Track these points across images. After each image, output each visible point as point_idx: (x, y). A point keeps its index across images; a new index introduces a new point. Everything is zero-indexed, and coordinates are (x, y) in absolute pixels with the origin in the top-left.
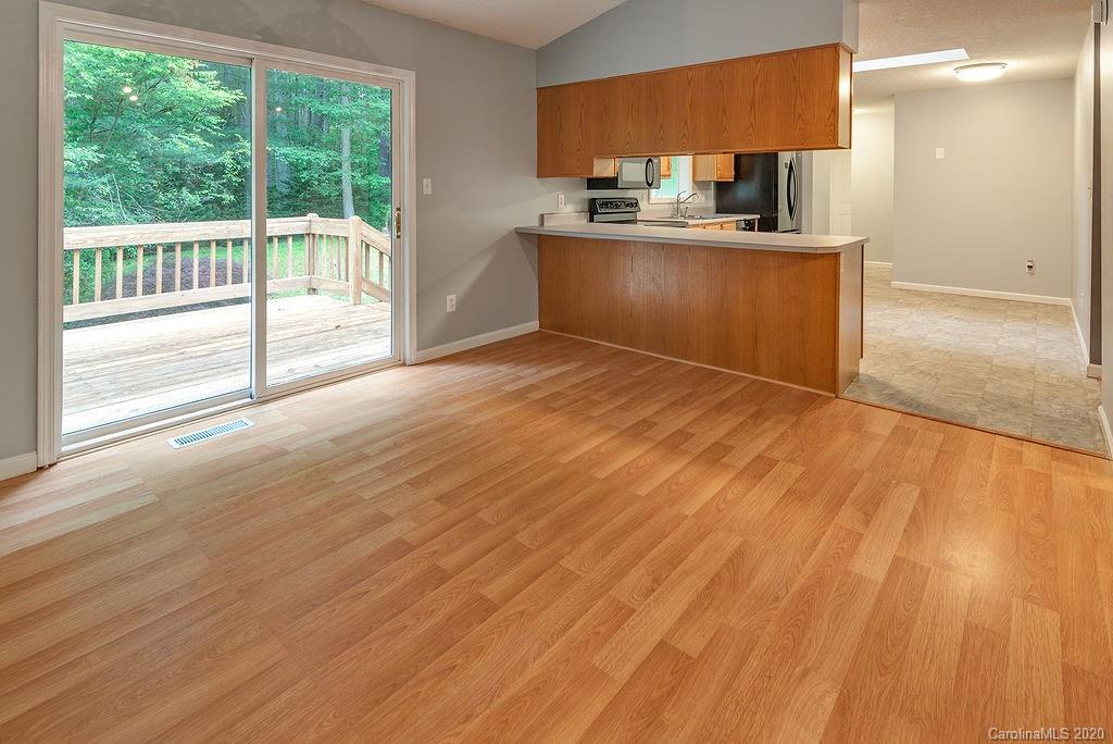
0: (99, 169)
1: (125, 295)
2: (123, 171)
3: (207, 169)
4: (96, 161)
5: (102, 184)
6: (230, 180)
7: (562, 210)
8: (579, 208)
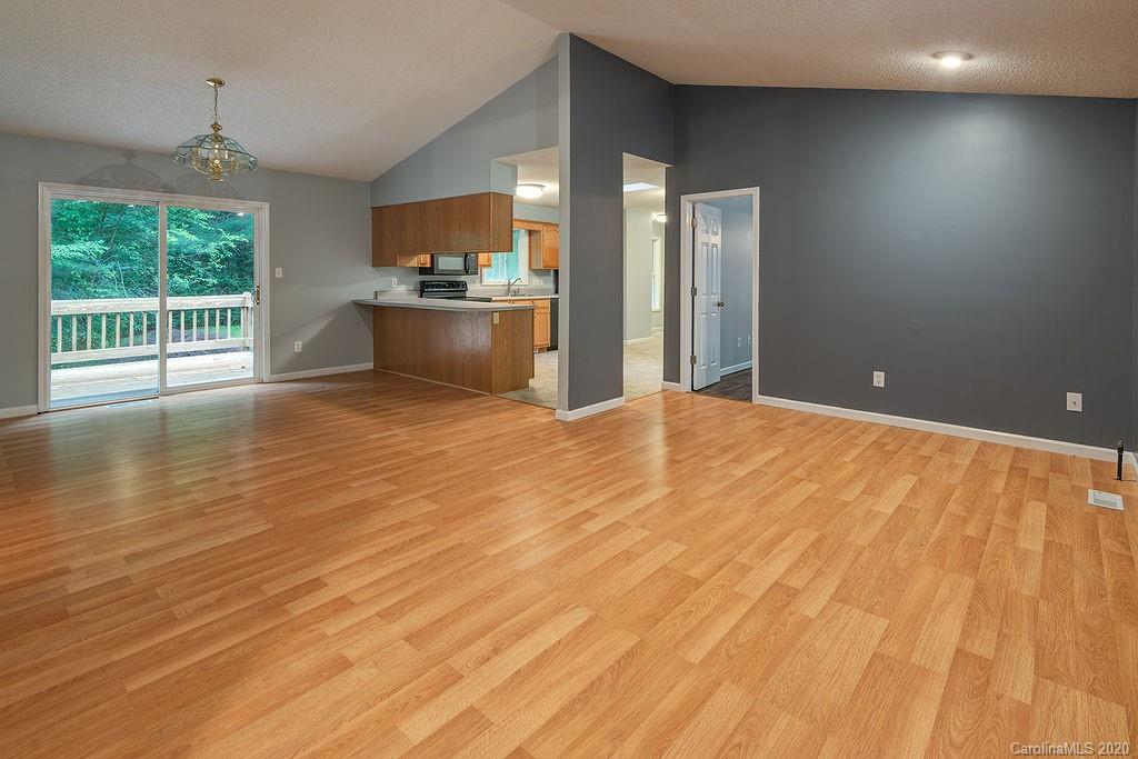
0: (106, 258)
1: (92, 348)
2: (125, 259)
3: (196, 257)
4: (101, 252)
5: (106, 269)
6: (214, 267)
7: (398, 290)
8: (412, 288)
